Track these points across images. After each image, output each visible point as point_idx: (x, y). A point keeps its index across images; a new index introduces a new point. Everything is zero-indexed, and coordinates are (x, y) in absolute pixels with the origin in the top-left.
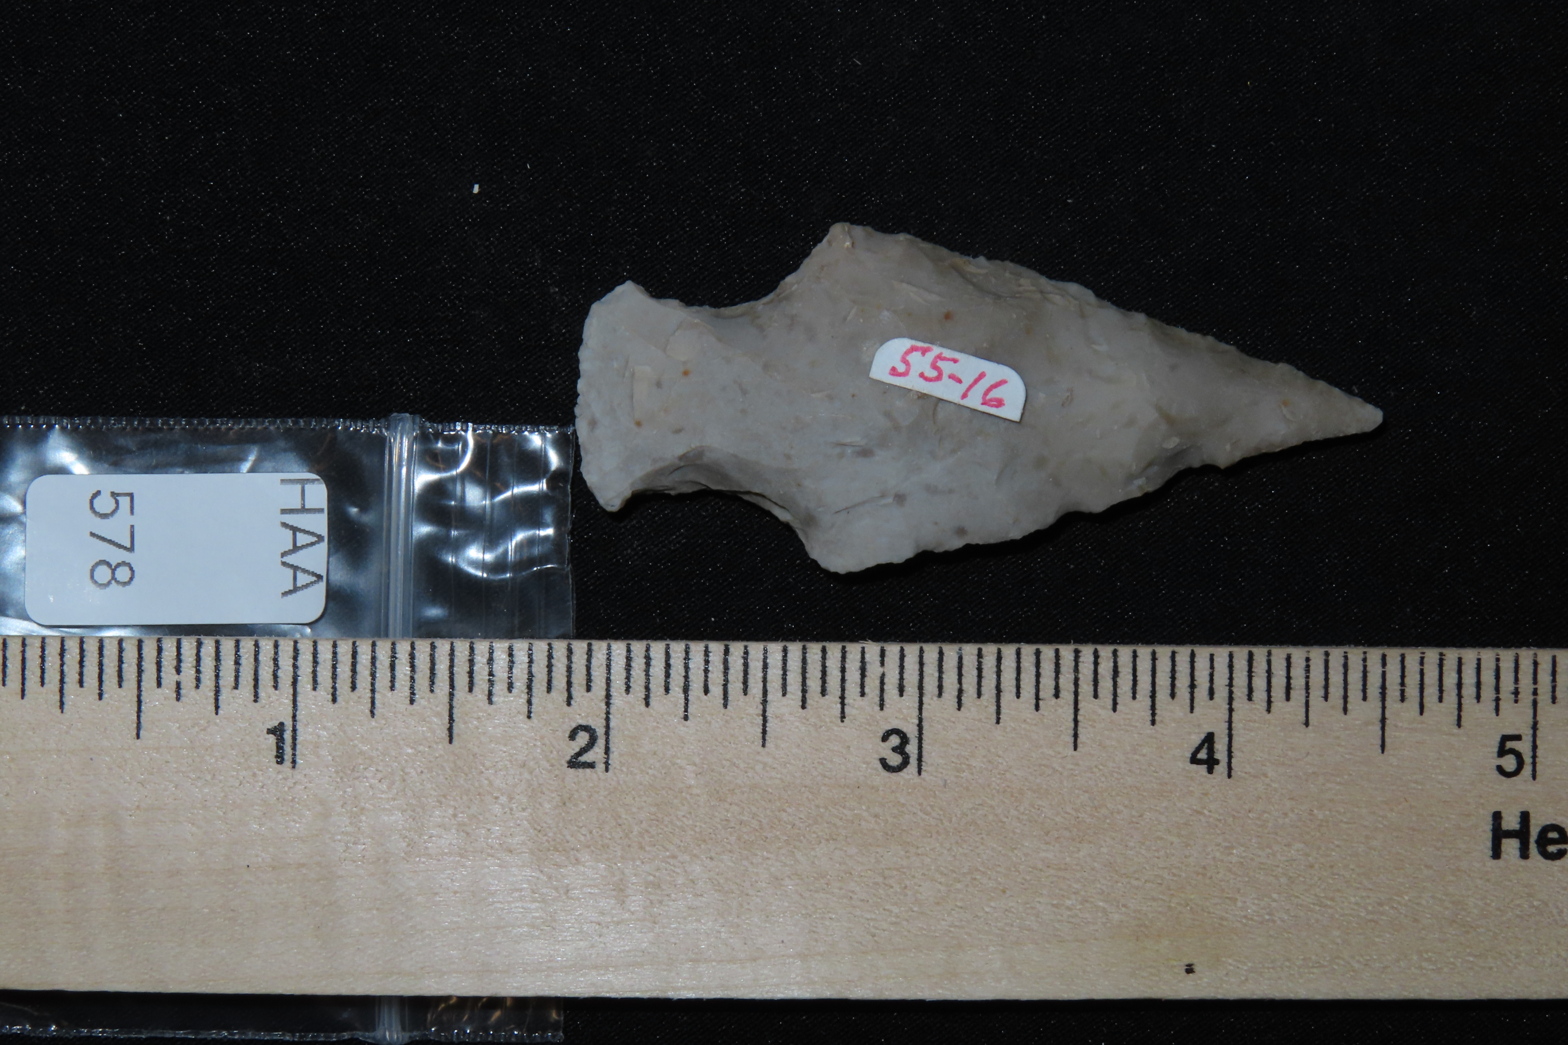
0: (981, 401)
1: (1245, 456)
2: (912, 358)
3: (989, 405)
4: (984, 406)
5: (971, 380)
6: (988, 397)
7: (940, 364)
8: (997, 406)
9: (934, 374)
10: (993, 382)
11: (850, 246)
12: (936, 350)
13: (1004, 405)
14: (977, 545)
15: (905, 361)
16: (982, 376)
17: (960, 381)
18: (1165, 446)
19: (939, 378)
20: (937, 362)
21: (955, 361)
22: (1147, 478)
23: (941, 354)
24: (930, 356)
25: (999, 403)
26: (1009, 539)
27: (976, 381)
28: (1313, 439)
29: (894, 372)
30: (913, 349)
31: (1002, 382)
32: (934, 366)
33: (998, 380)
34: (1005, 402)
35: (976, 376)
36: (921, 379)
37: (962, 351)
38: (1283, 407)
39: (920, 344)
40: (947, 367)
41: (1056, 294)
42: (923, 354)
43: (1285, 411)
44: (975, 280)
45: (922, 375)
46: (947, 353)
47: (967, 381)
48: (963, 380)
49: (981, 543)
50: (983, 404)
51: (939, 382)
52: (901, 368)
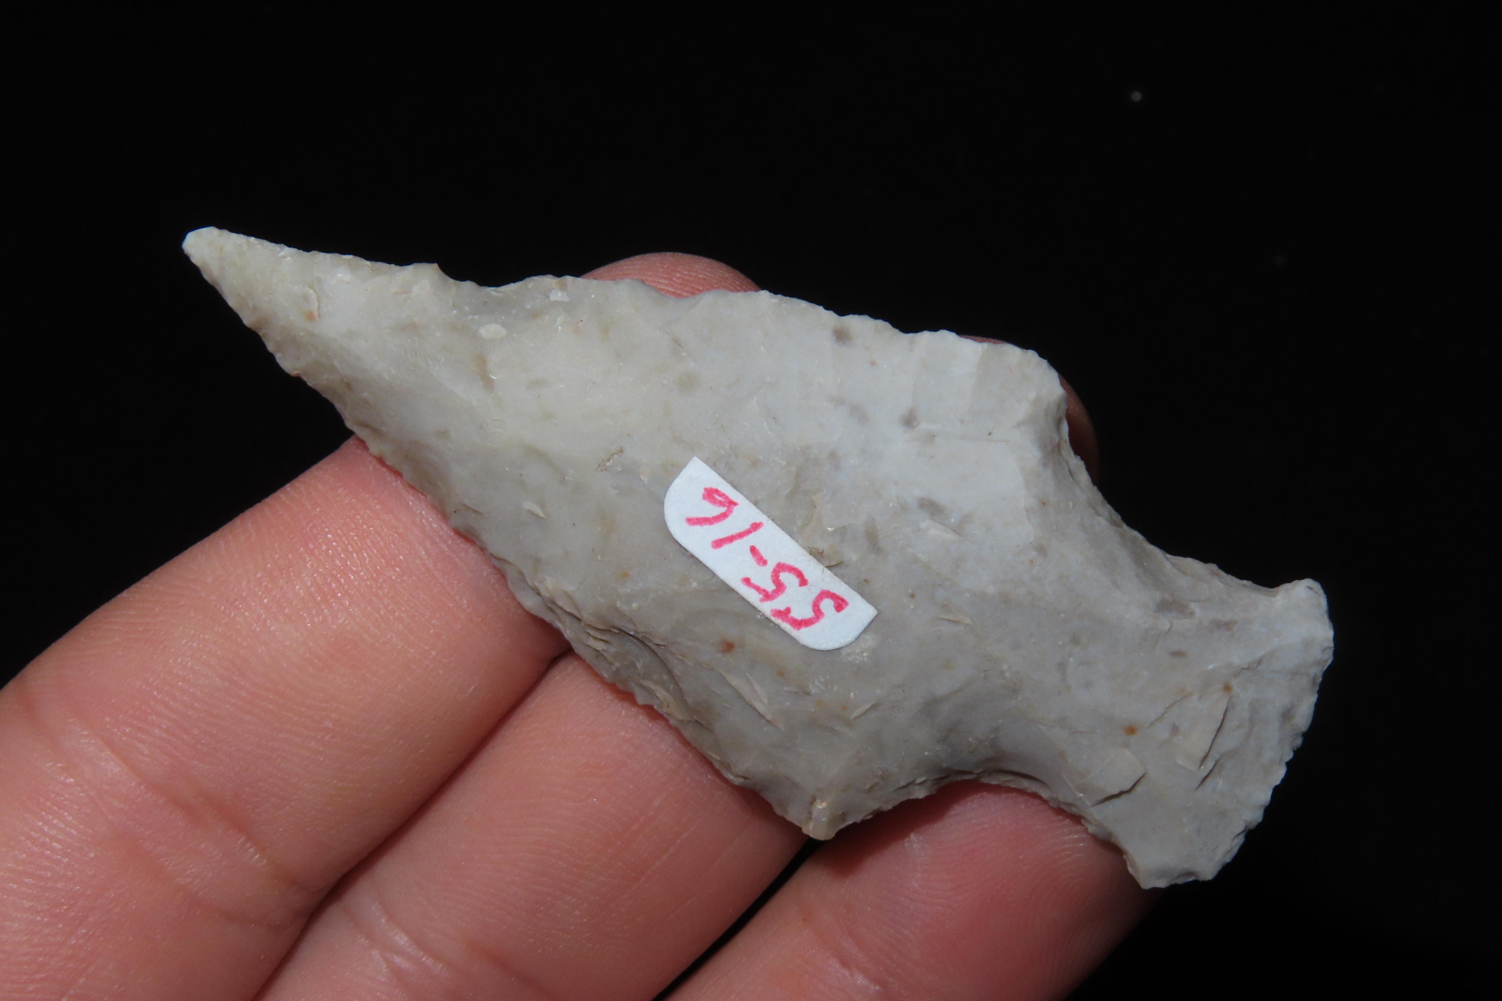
0: (736, 509)
1: (398, 267)
2: (809, 614)
3: (727, 498)
4: (735, 500)
5: (737, 543)
6: (723, 510)
7: (770, 587)
8: (717, 491)
9: (785, 577)
10: (707, 527)
11: (818, 801)
12: (767, 608)
13: (706, 489)
14: (827, 308)
15: (818, 614)
16: (718, 544)
17: (753, 550)
18: (503, 332)
19: (781, 567)
20: (774, 591)
21: (747, 581)
22: (548, 297)
23: (762, 600)
24: (779, 603)
25: (711, 494)
26: (779, 296)
27: (731, 539)
28: (293, 251)
29: (840, 604)
30: (799, 624)
31: (694, 521)
32: (780, 587)
33: (698, 528)
34: (702, 491)
35: (726, 547)
36: (807, 576)
37: (731, 590)
38: (316, 314)
39: (786, 626)
40: (764, 578)
41: (561, 608)
42: (788, 610)
43: (314, 307)
44: (665, 677)
45: (803, 582)
46: (753, 597)
47: (743, 544)
48: (748, 549)
49: (820, 309)
50: (735, 504)
51: (783, 561)
52: (827, 605)
